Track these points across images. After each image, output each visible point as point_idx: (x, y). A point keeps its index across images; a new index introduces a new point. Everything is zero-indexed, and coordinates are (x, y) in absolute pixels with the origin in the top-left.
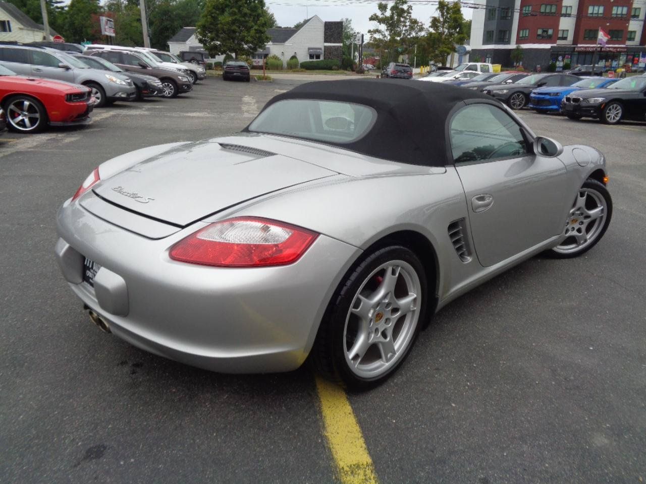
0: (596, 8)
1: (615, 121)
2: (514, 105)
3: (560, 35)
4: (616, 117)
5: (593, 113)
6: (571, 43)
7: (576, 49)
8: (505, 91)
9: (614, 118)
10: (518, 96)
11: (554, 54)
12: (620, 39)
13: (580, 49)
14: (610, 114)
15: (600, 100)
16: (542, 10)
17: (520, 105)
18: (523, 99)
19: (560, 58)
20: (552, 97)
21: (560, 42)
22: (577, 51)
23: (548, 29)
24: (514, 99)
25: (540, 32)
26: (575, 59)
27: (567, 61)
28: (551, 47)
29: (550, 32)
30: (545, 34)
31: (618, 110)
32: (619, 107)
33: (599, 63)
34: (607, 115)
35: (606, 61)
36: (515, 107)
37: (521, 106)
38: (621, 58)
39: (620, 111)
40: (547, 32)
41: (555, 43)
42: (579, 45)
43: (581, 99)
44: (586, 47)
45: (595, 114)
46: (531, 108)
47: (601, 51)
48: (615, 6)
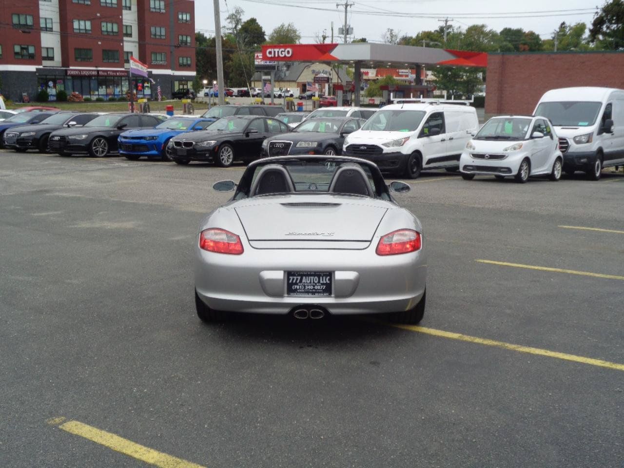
0: (82, 23)
1: (229, 163)
2: (97, 152)
3: (44, 54)
4: (229, 159)
5: (209, 157)
6: (61, 65)
7: (69, 73)
8: (84, 136)
9: (227, 161)
10: (100, 141)
11: (43, 78)
12: (116, 61)
13: (73, 73)
14: (223, 157)
15: (213, 142)
16: (15, 20)
17: (103, 152)
18: (105, 144)
19: (51, 84)
20: (148, 141)
21: (47, 63)
22: (70, 75)
23: (28, 46)
24: (95, 145)
25: (17, 49)
26: (70, 84)
27: (60, 87)
28: (37, 69)
29: (31, 50)
30: (25, 52)
31: (229, 152)
32: (229, 150)
33: (99, 90)
34: (222, 158)
35: (106, 88)
36: (98, 155)
37: (105, 153)
38: (123, 83)
39: (231, 153)
40: (27, 49)
41: (41, 64)
42: (71, 68)
43: (194, 143)
44: (80, 70)
45: (210, 158)
46: (121, 154)
47: (98, 75)
48: (104, 22)
